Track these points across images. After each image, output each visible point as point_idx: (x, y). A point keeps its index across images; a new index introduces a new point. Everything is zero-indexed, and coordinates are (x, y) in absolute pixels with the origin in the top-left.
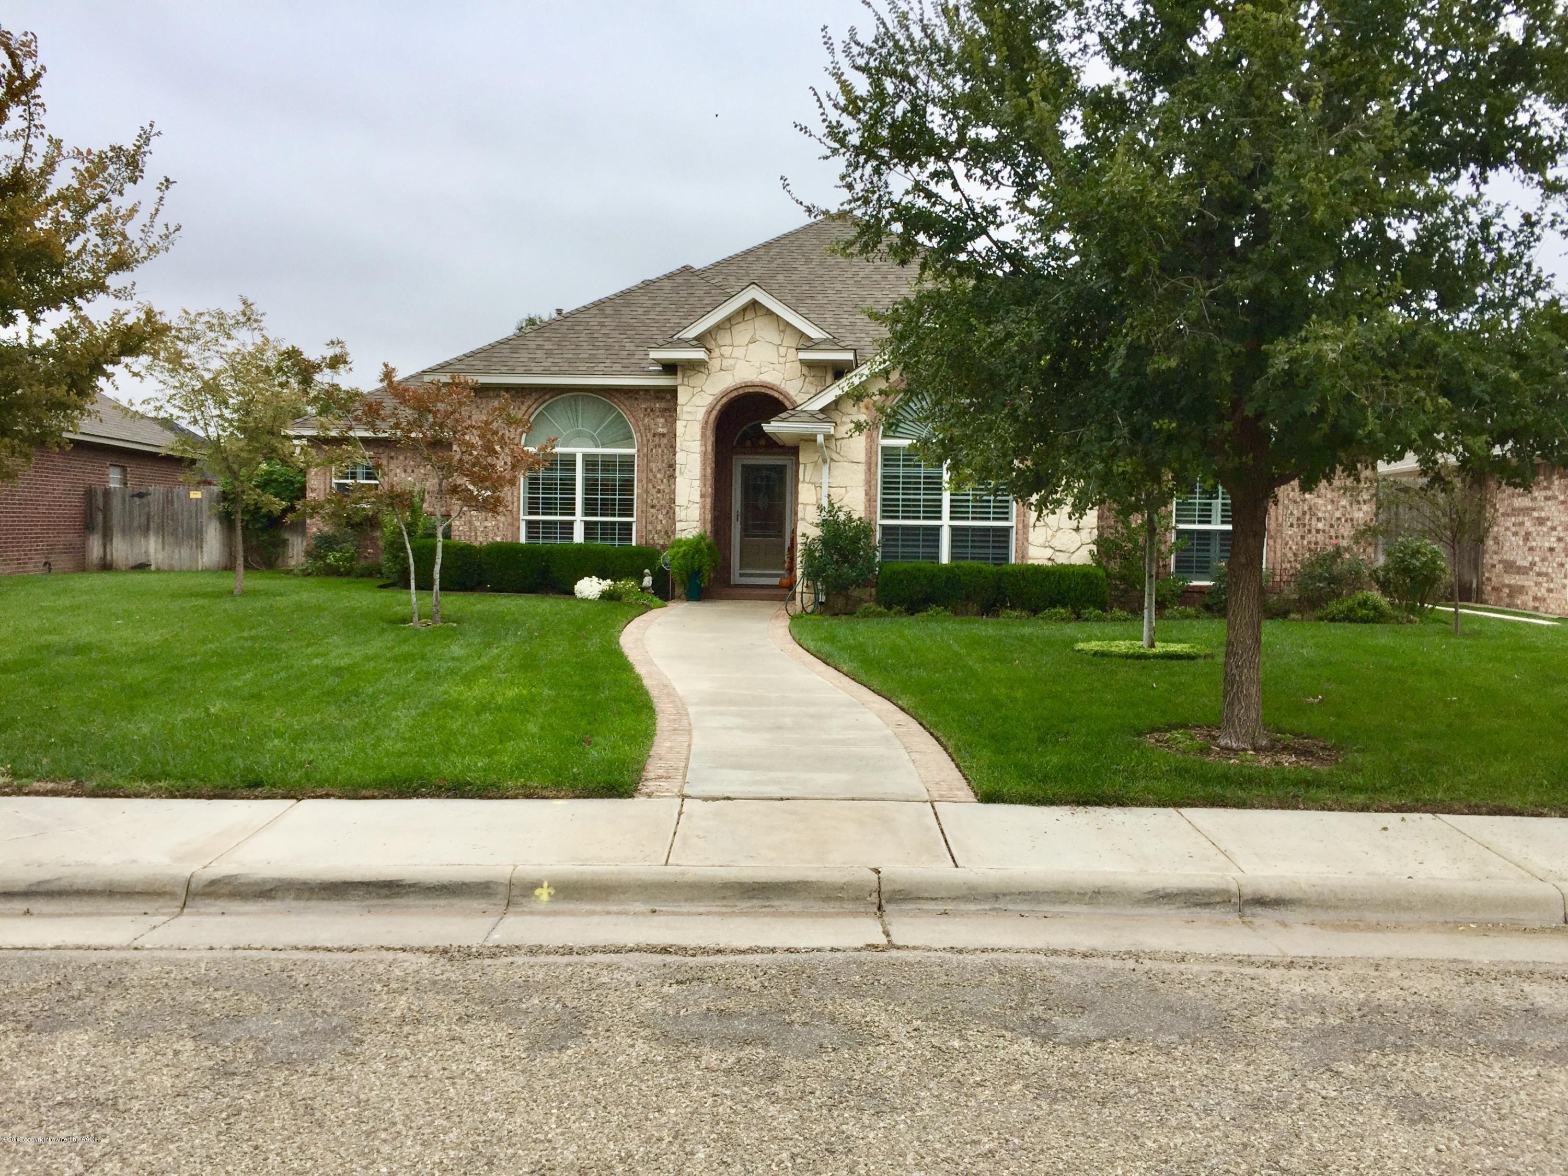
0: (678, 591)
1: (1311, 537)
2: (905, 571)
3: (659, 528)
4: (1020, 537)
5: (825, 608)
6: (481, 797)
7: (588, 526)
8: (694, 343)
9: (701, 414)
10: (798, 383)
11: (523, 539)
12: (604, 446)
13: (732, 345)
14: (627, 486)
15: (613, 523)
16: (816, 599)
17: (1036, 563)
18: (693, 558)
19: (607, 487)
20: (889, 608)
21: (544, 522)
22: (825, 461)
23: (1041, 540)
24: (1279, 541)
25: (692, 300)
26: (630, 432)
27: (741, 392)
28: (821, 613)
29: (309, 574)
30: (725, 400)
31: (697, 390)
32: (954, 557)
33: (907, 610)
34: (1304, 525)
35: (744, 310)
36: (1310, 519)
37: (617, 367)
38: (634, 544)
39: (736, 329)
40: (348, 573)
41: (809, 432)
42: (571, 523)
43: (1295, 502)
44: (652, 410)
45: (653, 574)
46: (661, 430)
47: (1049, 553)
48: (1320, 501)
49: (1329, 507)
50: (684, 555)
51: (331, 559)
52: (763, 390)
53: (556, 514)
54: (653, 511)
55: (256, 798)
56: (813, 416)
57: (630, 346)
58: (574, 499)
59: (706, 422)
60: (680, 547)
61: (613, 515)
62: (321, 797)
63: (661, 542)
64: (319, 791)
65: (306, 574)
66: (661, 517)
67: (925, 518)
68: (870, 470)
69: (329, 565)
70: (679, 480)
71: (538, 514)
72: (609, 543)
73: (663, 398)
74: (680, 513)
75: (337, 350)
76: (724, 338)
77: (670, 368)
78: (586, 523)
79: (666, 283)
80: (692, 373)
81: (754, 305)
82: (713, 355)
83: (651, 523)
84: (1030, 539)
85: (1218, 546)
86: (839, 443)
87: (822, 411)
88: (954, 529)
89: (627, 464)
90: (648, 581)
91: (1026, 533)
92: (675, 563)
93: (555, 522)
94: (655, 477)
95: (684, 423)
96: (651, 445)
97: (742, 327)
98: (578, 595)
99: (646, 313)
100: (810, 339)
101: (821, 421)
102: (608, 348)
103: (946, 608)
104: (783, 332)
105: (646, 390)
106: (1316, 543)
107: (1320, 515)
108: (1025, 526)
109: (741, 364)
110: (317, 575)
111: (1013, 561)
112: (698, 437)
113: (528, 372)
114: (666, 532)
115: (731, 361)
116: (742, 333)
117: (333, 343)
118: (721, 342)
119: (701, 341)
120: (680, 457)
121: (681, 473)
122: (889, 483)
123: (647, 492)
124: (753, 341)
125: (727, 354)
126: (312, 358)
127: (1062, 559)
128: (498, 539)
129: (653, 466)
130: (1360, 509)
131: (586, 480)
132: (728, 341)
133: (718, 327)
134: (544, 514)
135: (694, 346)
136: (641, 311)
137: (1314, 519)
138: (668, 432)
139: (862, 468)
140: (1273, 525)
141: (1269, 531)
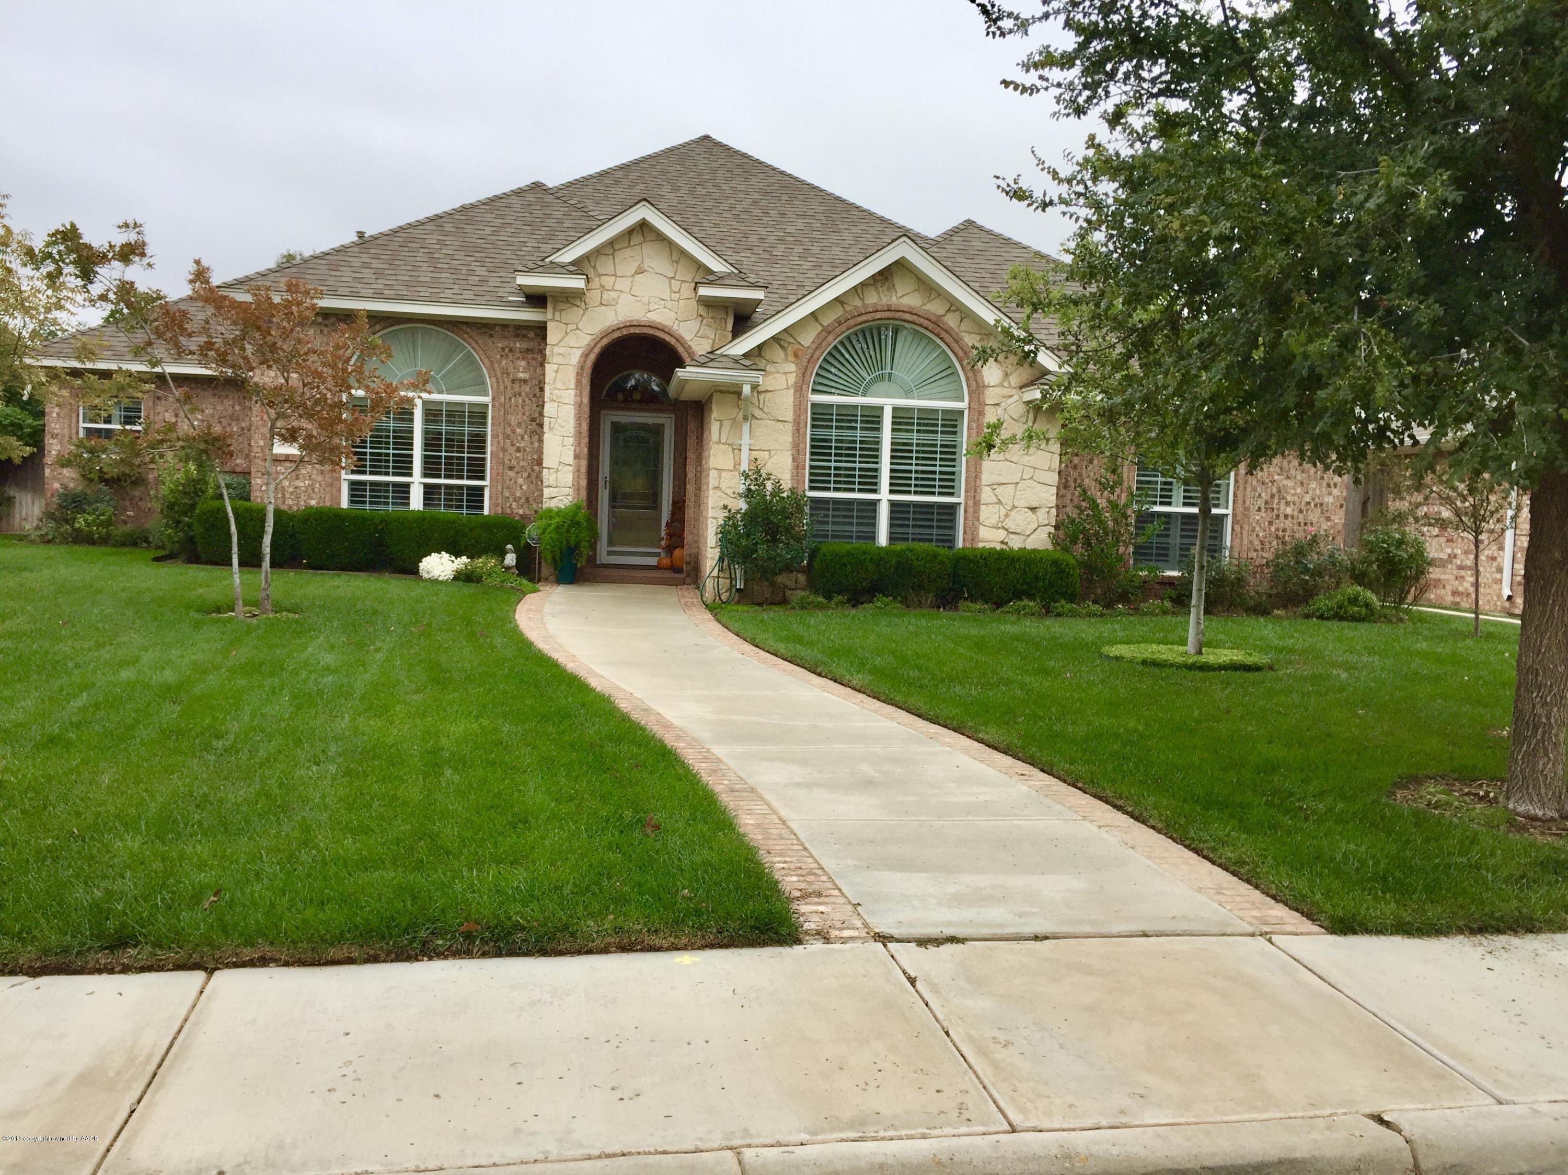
0: (546, 571)
1: (1280, 523)
2: (849, 553)
3: (518, 494)
4: (970, 516)
5: (743, 596)
6: (544, 953)
7: (430, 491)
8: (572, 268)
9: (575, 357)
10: (694, 325)
11: (345, 504)
12: (449, 392)
13: (615, 275)
14: (478, 442)
15: (460, 487)
16: (732, 586)
17: (988, 545)
18: (568, 531)
19: (453, 442)
20: (829, 597)
21: (373, 484)
22: (745, 418)
23: (993, 520)
24: (1246, 527)
25: (549, 222)
26: (482, 376)
27: (625, 332)
28: (738, 603)
29: (49, 542)
30: (605, 341)
31: (571, 327)
32: (892, 538)
33: (849, 601)
34: (1273, 509)
35: (630, 232)
36: (1278, 503)
37: (468, 295)
38: (486, 512)
39: (619, 256)
40: (104, 541)
41: (734, 380)
42: (407, 486)
43: (1263, 483)
44: (511, 351)
45: (516, 550)
46: (522, 375)
47: (1002, 535)
48: (1290, 483)
49: (1299, 490)
50: (557, 528)
51: (80, 523)
52: (651, 332)
53: (387, 474)
54: (511, 474)
55: (126, 969)
56: (737, 362)
57: (481, 271)
58: (411, 456)
59: (582, 368)
60: (551, 518)
61: (461, 477)
62: (251, 964)
63: (521, 512)
64: (248, 953)
65: (47, 541)
66: (520, 481)
67: (860, 490)
68: (798, 431)
69: (78, 531)
70: (547, 437)
71: (364, 473)
72: (454, 511)
73: (524, 336)
74: (548, 477)
75: (132, 237)
76: (605, 265)
77: (537, 299)
78: (426, 486)
79: (514, 200)
80: (565, 306)
81: (643, 226)
82: (592, 285)
83: (509, 488)
84: (982, 519)
85: (1179, 533)
86: (762, 397)
87: (746, 355)
88: (893, 505)
89: (478, 415)
90: (510, 559)
91: (977, 512)
92: (547, 537)
93: (387, 484)
94: (514, 432)
95: (555, 367)
96: (509, 394)
97: (628, 252)
98: (425, 576)
99: (495, 233)
100: (712, 272)
101: (747, 368)
102: (454, 271)
103: (895, 598)
104: (677, 262)
105: (503, 325)
106: (1284, 530)
107: (1289, 498)
108: (977, 504)
109: (625, 298)
110: (61, 543)
111: (960, 545)
112: (572, 384)
113: (355, 295)
114: (527, 500)
115: (613, 294)
116: (627, 261)
117: (127, 225)
118: (601, 270)
119: (578, 266)
120: (549, 409)
121: (551, 429)
122: (820, 448)
123: (504, 450)
124: (640, 271)
125: (608, 285)
126: (95, 244)
127: (1016, 543)
128: (313, 503)
129: (513, 419)
130: (1330, 494)
131: (426, 432)
132: (609, 269)
133: (598, 252)
134: (372, 473)
135: (571, 273)
136: (488, 230)
137: (1283, 502)
138: (531, 378)
139: (789, 427)
140: (1240, 509)
141: (1234, 515)
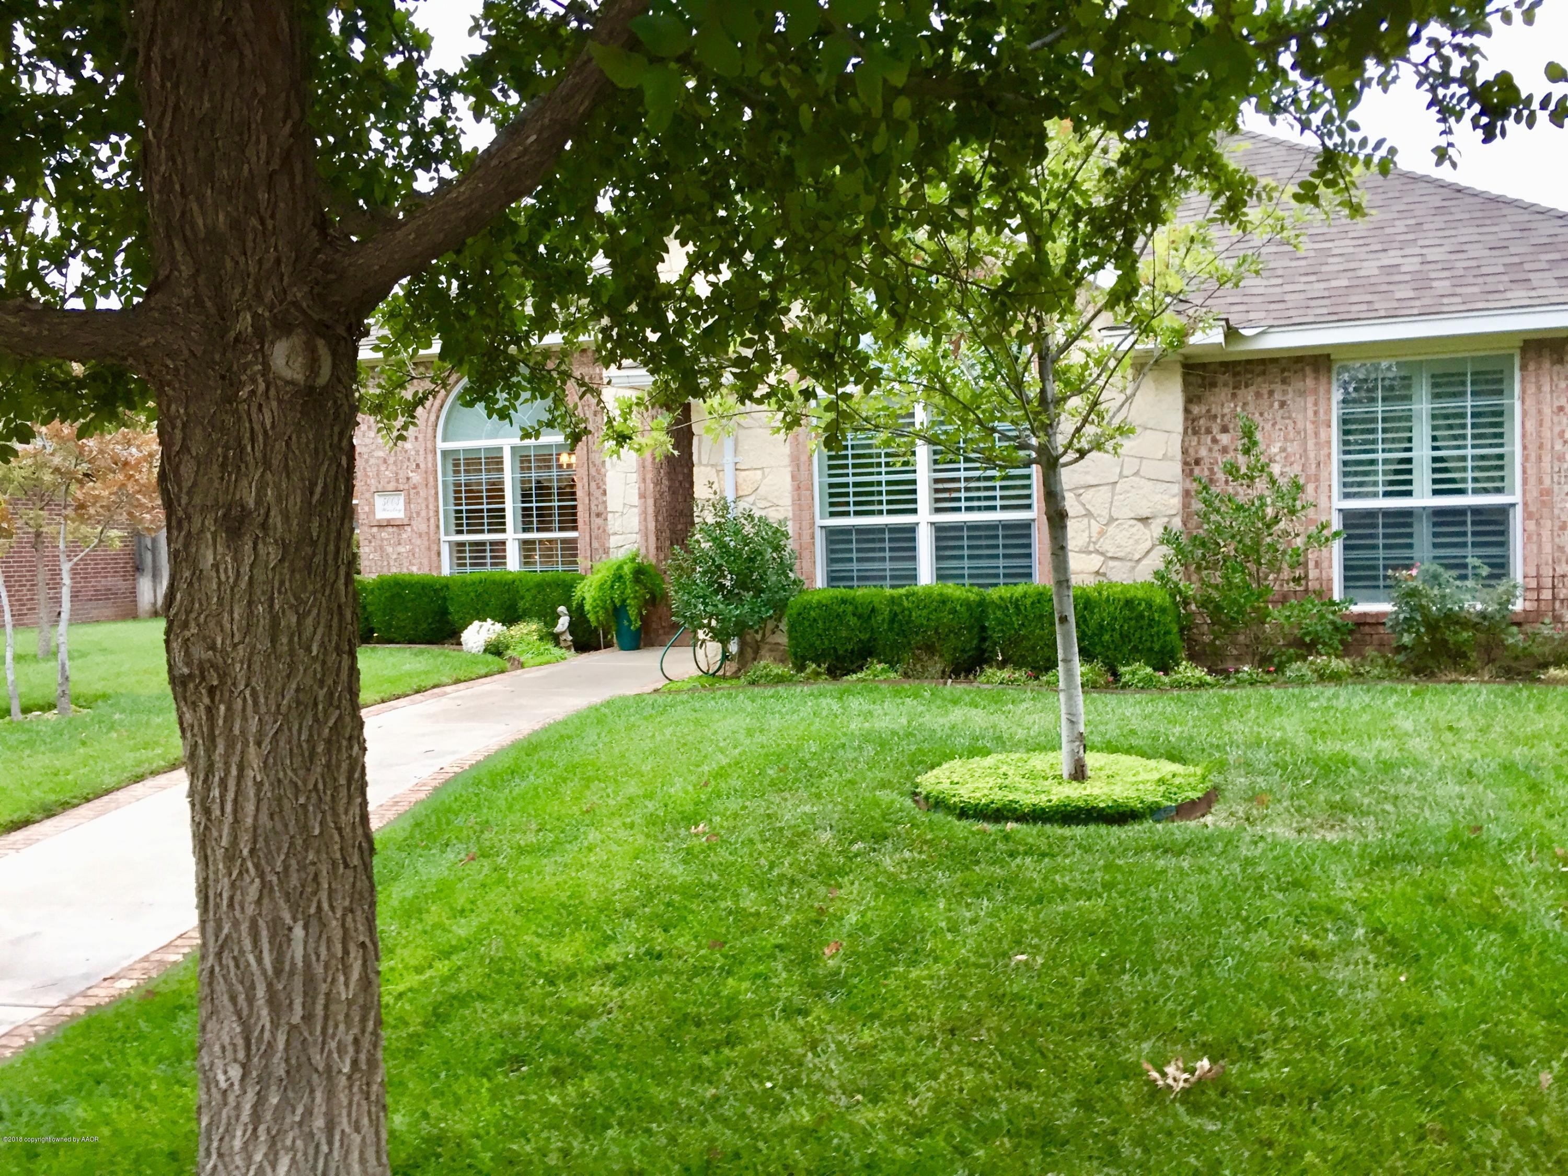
4: (1044, 537)
7: (527, 547)
11: (446, 568)
15: (554, 541)
16: (724, 650)
19: (543, 491)
20: (801, 667)
21: (472, 544)
23: (1081, 541)
24: (1547, 523)
33: (828, 671)
42: (503, 543)
47: (1095, 562)
53: (482, 532)
58: (504, 510)
61: (553, 530)
67: (890, 512)
70: (610, 475)
71: (462, 532)
74: (614, 524)
78: (523, 542)
88: (940, 530)
90: (562, 623)
98: (467, 648)
103: (892, 665)
111: (1037, 579)
121: (613, 465)
122: (836, 459)
123: (590, 494)
127: (1115, 574)
134: (468, 532)
140: (1534, 493)
141: (1525, 504)
